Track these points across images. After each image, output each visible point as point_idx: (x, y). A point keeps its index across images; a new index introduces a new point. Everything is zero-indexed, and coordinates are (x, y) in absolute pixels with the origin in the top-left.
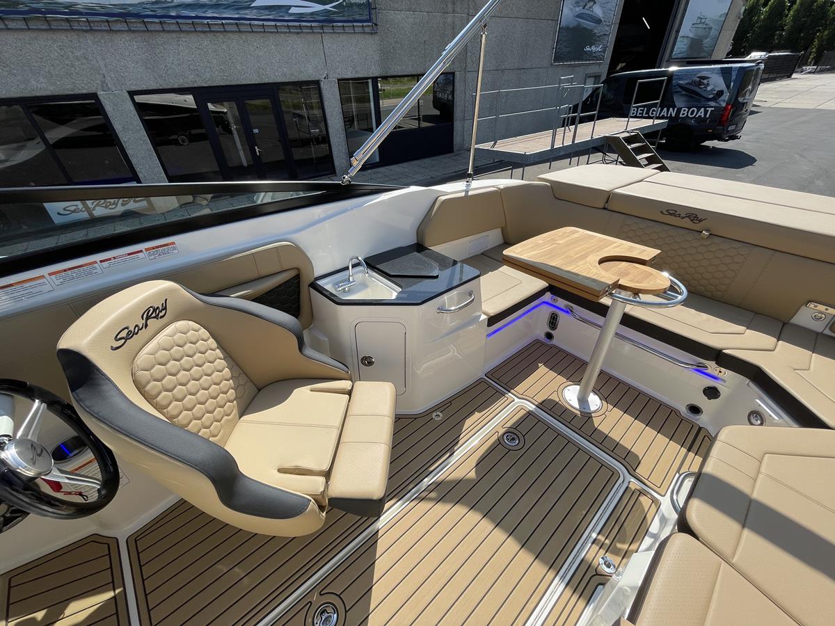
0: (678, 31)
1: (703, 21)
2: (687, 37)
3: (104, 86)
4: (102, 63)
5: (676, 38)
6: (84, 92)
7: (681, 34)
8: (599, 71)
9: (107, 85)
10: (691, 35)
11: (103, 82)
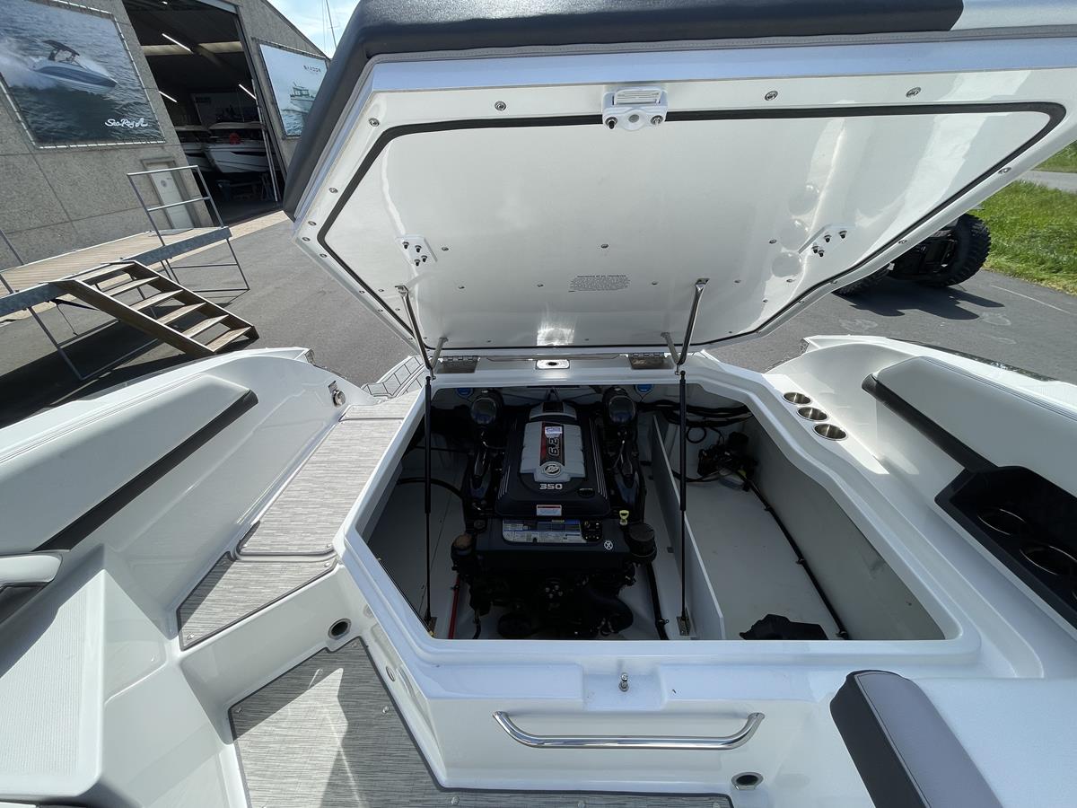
0: (274, 103)
1: (304, 93)
2: (294, 111)
5: (277, 111)
7: (281, 106)
8: (167, 155)
10: (299, 109)
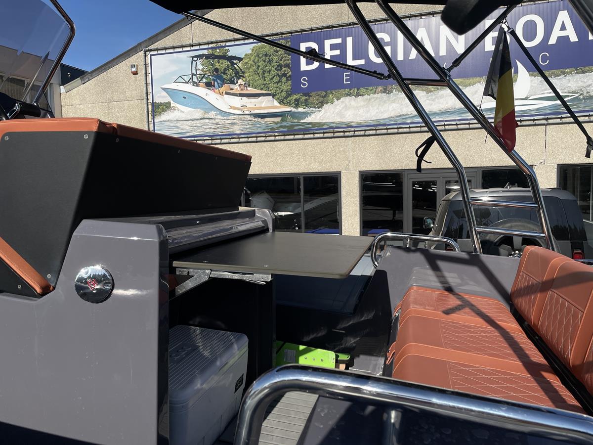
3: (347, 168)
4: (351, 154)
6: (335, 170)
9: (349, 167)
11: (348, 165)
